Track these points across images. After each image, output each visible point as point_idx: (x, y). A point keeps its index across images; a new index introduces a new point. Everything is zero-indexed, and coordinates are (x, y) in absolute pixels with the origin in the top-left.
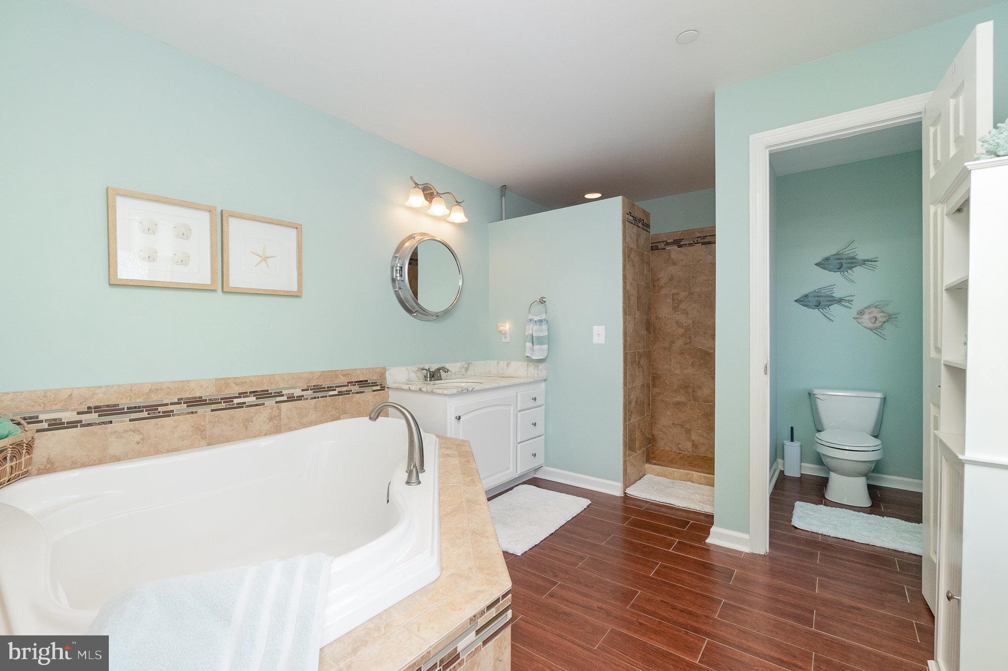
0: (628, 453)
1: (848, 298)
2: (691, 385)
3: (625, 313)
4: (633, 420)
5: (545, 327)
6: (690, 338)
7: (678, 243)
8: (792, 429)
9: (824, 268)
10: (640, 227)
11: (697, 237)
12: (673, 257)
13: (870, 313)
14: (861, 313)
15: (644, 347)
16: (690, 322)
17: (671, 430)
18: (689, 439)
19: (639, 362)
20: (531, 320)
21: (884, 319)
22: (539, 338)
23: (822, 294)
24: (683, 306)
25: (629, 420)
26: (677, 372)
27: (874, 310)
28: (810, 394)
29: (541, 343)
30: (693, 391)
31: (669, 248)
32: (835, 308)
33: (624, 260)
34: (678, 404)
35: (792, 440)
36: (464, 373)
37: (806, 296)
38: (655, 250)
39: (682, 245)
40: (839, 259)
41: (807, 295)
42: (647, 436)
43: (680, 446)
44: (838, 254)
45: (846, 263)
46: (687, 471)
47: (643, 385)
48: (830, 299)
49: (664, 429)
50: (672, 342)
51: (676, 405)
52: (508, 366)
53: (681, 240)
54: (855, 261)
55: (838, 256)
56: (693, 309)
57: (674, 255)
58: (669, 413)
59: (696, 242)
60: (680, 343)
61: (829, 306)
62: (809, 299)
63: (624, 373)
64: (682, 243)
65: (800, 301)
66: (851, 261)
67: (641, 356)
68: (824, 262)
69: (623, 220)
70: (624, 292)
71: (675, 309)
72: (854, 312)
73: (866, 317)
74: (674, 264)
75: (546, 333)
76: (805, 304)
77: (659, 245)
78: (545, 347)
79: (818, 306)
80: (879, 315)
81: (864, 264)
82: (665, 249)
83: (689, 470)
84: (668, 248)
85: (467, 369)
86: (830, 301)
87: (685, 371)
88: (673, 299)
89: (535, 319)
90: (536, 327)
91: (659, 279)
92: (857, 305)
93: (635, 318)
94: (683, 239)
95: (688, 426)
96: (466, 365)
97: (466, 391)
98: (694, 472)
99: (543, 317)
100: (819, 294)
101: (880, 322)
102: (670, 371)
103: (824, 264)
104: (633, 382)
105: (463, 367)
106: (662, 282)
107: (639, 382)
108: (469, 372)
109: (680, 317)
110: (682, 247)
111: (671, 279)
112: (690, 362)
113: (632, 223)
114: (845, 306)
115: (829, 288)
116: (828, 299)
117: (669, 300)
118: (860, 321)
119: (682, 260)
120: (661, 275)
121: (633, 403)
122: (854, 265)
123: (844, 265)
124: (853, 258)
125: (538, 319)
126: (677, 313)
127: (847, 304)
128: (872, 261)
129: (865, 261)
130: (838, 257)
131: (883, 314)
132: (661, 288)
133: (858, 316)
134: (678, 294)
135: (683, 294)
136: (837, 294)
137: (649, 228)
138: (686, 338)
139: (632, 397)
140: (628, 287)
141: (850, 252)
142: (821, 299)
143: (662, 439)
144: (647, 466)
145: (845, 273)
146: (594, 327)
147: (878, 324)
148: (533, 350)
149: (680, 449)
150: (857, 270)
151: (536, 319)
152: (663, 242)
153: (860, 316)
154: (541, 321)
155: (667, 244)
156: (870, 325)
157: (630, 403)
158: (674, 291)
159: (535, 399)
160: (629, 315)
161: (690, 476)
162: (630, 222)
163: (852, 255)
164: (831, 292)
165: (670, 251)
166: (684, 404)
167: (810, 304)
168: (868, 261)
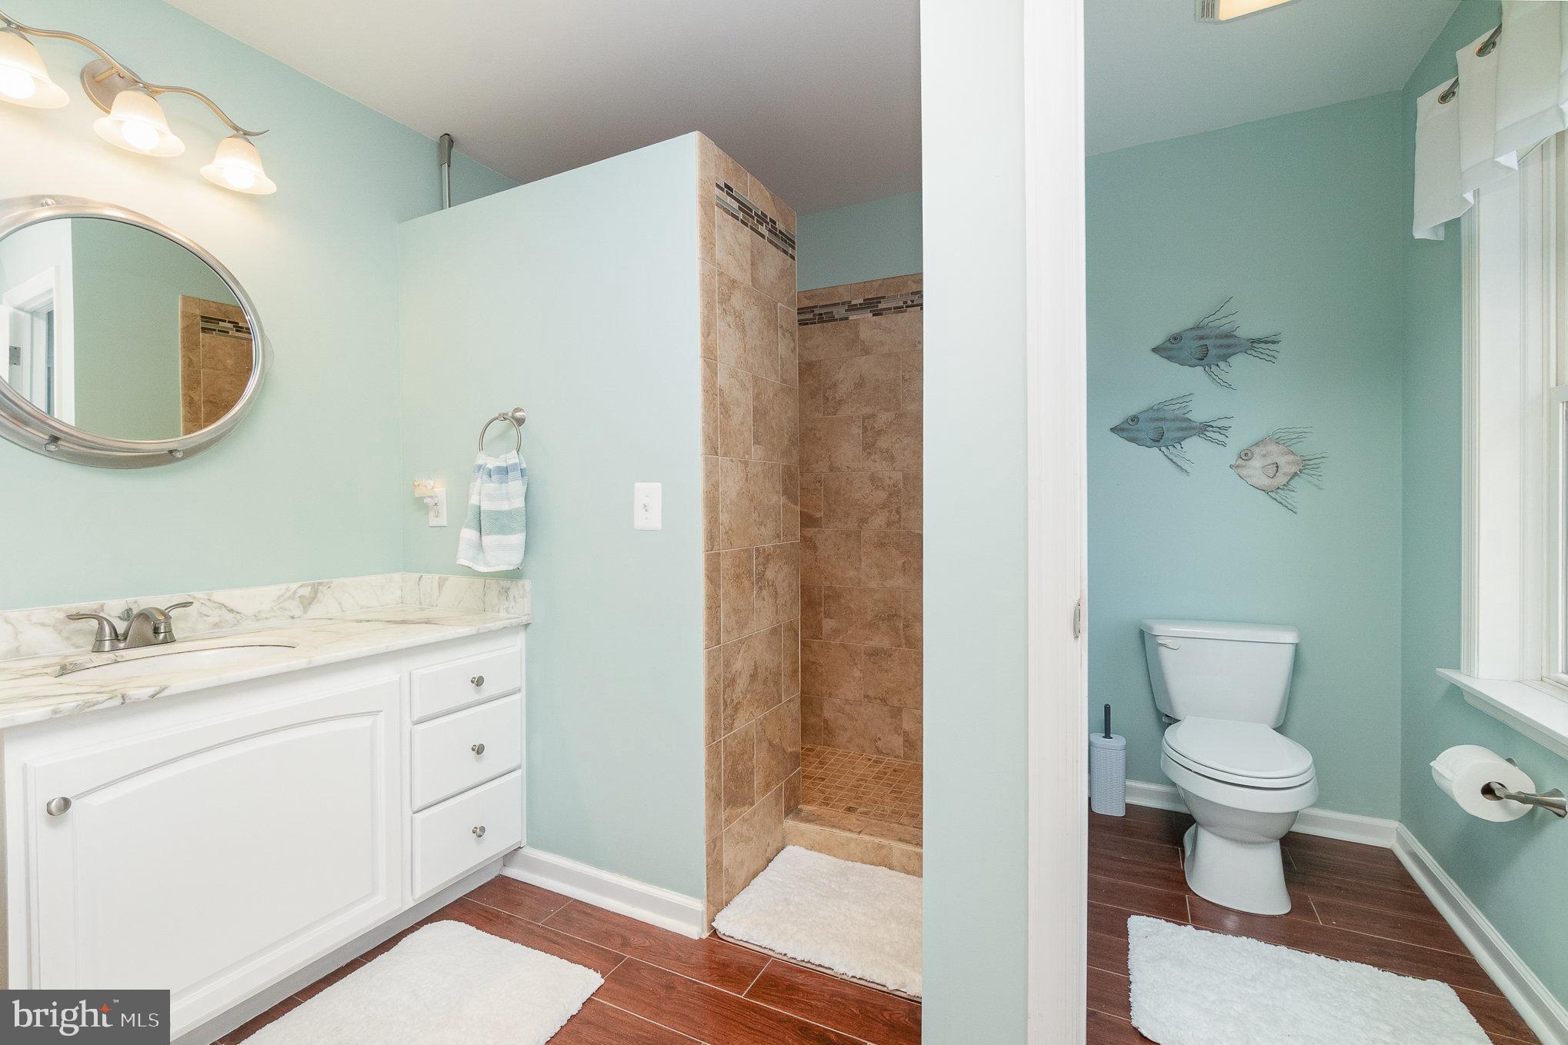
0: (723, 816)
1: (1220, 424)
2: (902, 613)
3: (712, 448)
4: (740, 726)
5: (517, 487)
6: (898, 512)
7: (872, 305)
8: (1107, 709)
9: (1169, 358)
10: (763, 236)
11: (912, 293)
12: (862, 336)
13: (1264, 456)
14: (1246, 455)
15: (778, 536)
16: (899, 476)
17: (862, 709)
18: (898, 729)
19: (761, 576)
20: (480, 467)
21: (1294, 469)
22: (497, 515)
23: (1168, 415)
24: (883, 443)
25: (729, 727)
26: (873, 585)
27: (1273, 448)
28: (1142, 634)
29: (503, 530)
30: (906, 626)
31: (855, 317)
32: (1194, 446)
33: (708, 306)
34: (874, 653)
35: (1107, 735)
36: (298, 613)
37: (1135, 419)
38: (825, 322)
39: (881, 310)
40: (1202, 338)
41: (1135, 417)
42: (790, 750)
43: (880, 744)
44: (1197, 327)
45: (1215, 346)
46: (877, 840)
47: (775, 631)
48: (1184, 425)
49: (847, 707)
50: (863, 521)
51: (872, 655)
52: (440, 586)
53: (879, 300)
54: (1231, 341)
55: (1199, 331)
56: (905, 449)
57: (865, 333)
58: (857, 674)
59: (909, 303)
60: (879, 521)
61: (1180, 441)
62: (1141, 425)
63: (709, 608)
64: (881, 306)
65: (1123, 430)
66: (1225, 342)
67: (767, 558)
68: (1169, 345)
69: (701, 197)
70: (706, 391)
71: (868, 447)
72: (1230, 454)
73: (1256, 463)
74: (866, 351)
75: (519, 503)
76: (1131, 435)
77: (835, 310)
78: (518, 539)
79: (1157, 440)
80: (1282, 461)
81: (1252, 348)
82: (847, 319)
83: (882, 835)
84: (853, 317)
85: (307, 603)
86: (1182, 429)
87: (889, 584)
88: (865, 429)
89: (490, 466)
90: (491, 486)
91: (835, 385)
92: (1238, 439)
93: (746, 463)
94: (884, 297)
95: (894, 701)
96: (306, 591)
97: (117, 702)
98: (893, 843)
99: (512, 458)
100: (1161, 415)
101: (1285, 474)
102: (859, 583)
103: (1170, 349)
104: (742, 625)
105: (292, 597)
106: (843, 390)
107: (761, 623)
108: (316, 611)
109: (879, 467)
110: (880, 314)
111: (860, 384)
112: (900, 563)
113: (737, 218)
114: (1212, 440)
115: (1180, 401)
116: (1178, 424)
117: (857, 431)
118: (1244, 472)
119: (882, 344)
120: (840, 376)
121: (742, 683)
122: (1230, 351)
123: (1212, 352)
124: (1229, 336)
125: (498, 464)
126: (873, 457)
127: (1217, 436)
128: (1269, 342)
129: (1253, 341)
130: (1200, 333)
131: (1291, 458)
132: (840, 402)
133: (1240, 462)
134: (874, 415)
135: (884, 417)
136: (1198, 415)
137: (794, 248)
138: (890, 512)
139: (738, 665)
140: (722, 380)
141: (1223, 321)
142: (1165, 425)
143: (845, 729)
144: (789, 823)
145: (1214, 368)
146: (637, 485)
147: (1281, 480)
148: (480, 547)
149: (879, 751)
150: (1239, 361)
151: (492, 463)
152: (843, 303)
153: (1244, 463)
154: (504, 471)
155: (852, 308)
156: (1265, 482)
157: (731, 683)
158: (867, 410)
159: (479, 682)
160: (725, 455)
161: (884, 852)
162: (727, 212)
163: (1226, 328)
164: (1182, 411)
165: (857, 323)
166: (888, 654)
167: (1142, 435)
168: (1260, 341)
